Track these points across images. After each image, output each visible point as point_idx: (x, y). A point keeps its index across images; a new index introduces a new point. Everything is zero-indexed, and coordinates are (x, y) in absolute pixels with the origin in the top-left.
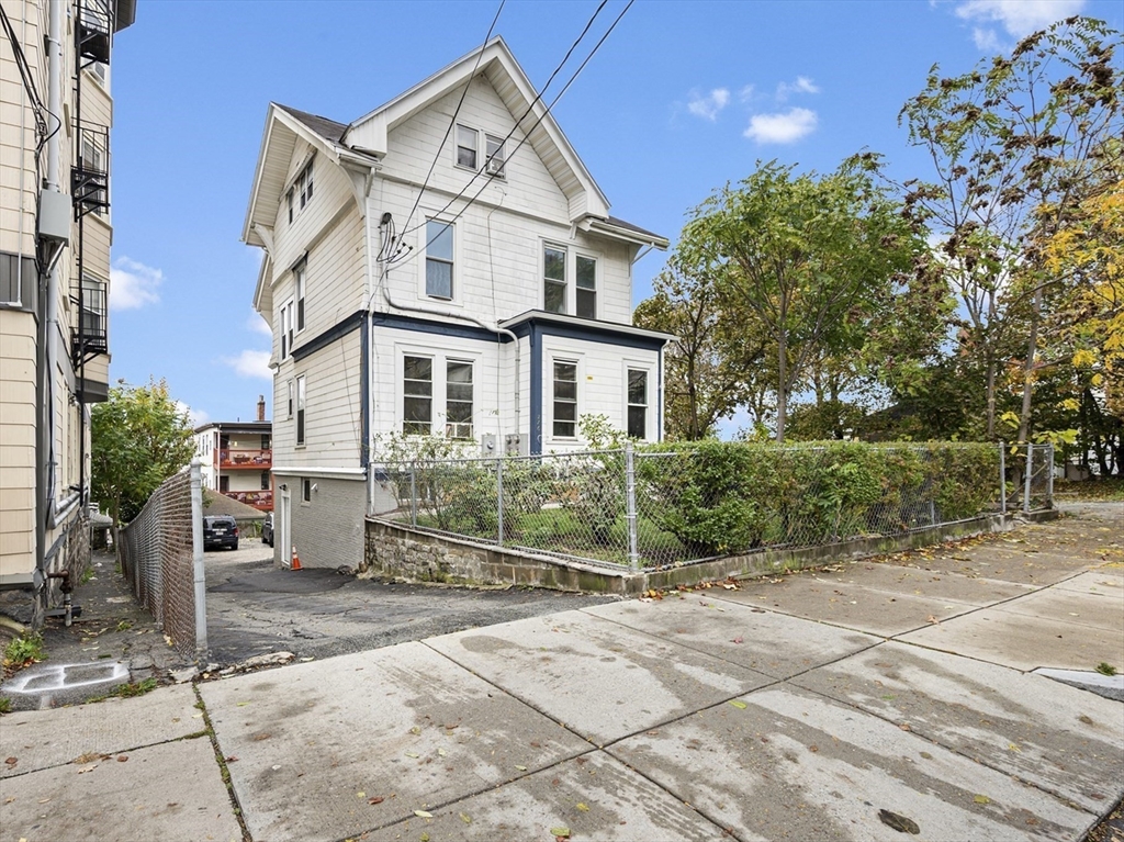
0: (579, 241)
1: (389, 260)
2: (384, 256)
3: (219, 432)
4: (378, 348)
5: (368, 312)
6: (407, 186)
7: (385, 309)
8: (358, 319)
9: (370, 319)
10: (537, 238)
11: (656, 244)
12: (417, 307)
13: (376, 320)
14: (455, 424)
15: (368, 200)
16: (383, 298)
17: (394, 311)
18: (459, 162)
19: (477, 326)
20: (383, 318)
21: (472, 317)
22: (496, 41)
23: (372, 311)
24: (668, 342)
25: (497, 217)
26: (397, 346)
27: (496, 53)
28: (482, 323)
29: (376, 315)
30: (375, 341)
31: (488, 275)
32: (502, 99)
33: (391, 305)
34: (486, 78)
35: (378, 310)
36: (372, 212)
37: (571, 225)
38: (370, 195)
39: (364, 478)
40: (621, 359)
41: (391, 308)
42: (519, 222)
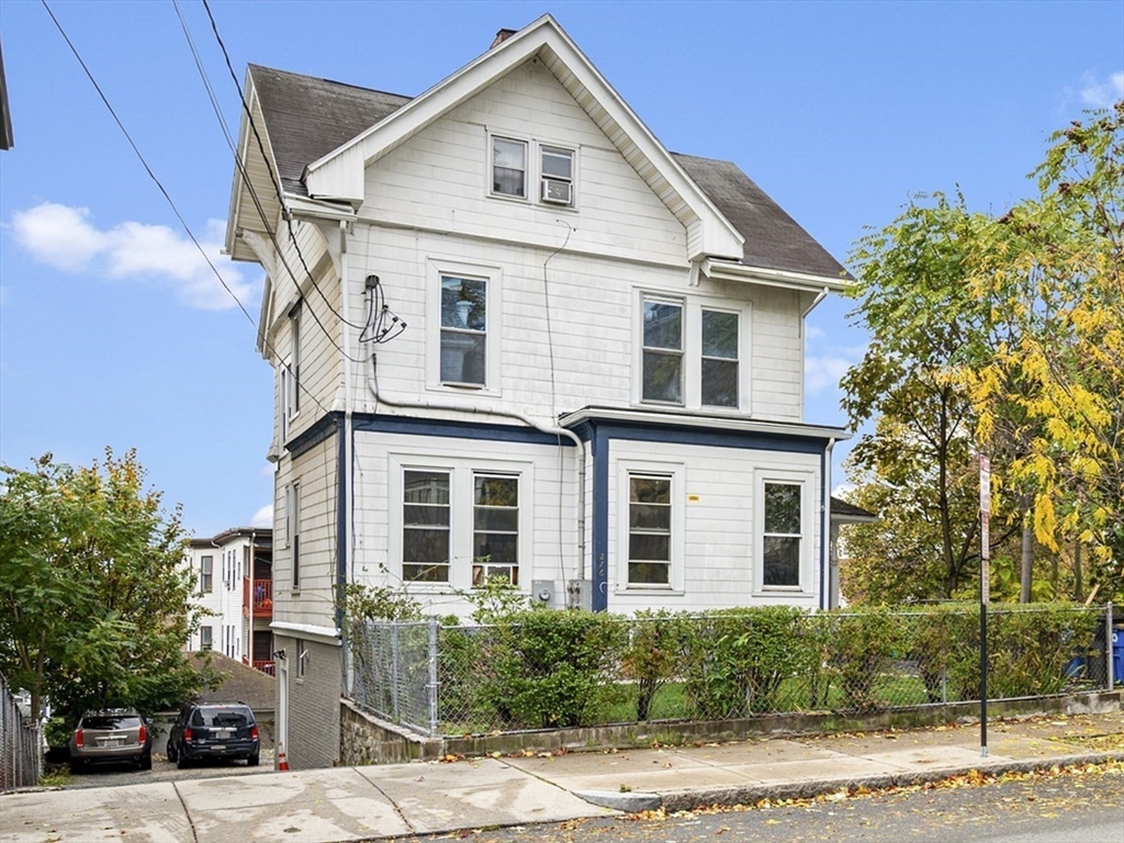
0: (704, 288)
1: (378, 339)
2: (370, 334)
3: (252, 546)
4: (361, 462)
5: (344, 413)
6: (408, 232)
7: (371, 407)
8: (331, 423)
9: (348, 423)
10: (629, 289)
11: (830, 289)
12: (423, 402)
13: (358, 422)
14: (486, 566)
15: (345, 257)
16: (368, 391)
17: (386, 411)
18: (497, 187)
19: (523, 424)
20: (366, 421)
21: (513, 412)
22: (543, 21)
23: (349, 411)
24: (832, 441)
25: (559, 265)
26: (392, 457)
27: (546, 38)
28: (529, 419)
29: (355, 416)
30: (357, 452)
31: (545, 349)
32: (568, 91)
33: (379, 400)
34: (539, 65)
35: (359, 410)
36: (351, 274)
37: (690, 265)
38: (348, 251)
39: (340, 643)
40: (751, 470)
41: (380, 405)
42: (598, 268)
